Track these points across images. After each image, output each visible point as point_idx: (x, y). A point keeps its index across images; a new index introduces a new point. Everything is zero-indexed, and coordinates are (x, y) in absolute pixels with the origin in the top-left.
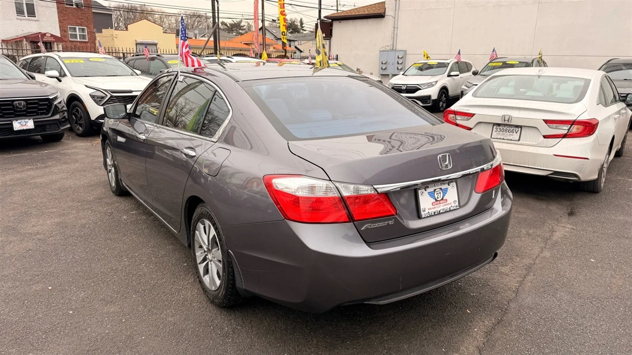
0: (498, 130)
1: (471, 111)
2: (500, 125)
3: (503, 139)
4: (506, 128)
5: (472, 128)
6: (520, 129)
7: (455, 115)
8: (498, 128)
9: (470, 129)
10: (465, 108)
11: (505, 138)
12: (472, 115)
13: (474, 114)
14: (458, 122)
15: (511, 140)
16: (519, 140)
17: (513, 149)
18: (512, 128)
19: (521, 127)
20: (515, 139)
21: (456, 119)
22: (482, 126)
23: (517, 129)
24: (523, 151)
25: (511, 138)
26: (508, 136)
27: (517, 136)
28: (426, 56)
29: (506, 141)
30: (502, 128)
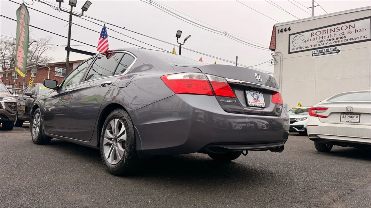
0: (345, 117)
1: (326, 106)
2: (345, 114)
3: (349, 122)
4: (349, 115)
5: (327, 117)
6: (359, 115)
7: (316, 110)
8: (344, 116)
9: (326, 117)
10: (322, 106)
11: (350, 121)
12: (326, 109)
13: (328, 108)
14: (318, 114)
15: (354, 122)
16: (359, 122)
17: (355, 127)
18: (353, 115)
19: (359, 114)
20: (356, 121)
21: (317, 112)
22: (334, 115)
23: (357, 116)
24: (363, 128)
25: (354, 121)
26: (351, 120)
27: (358, 119)
28: (299, 105)
29: (351, 123)
30: (347, 116)
